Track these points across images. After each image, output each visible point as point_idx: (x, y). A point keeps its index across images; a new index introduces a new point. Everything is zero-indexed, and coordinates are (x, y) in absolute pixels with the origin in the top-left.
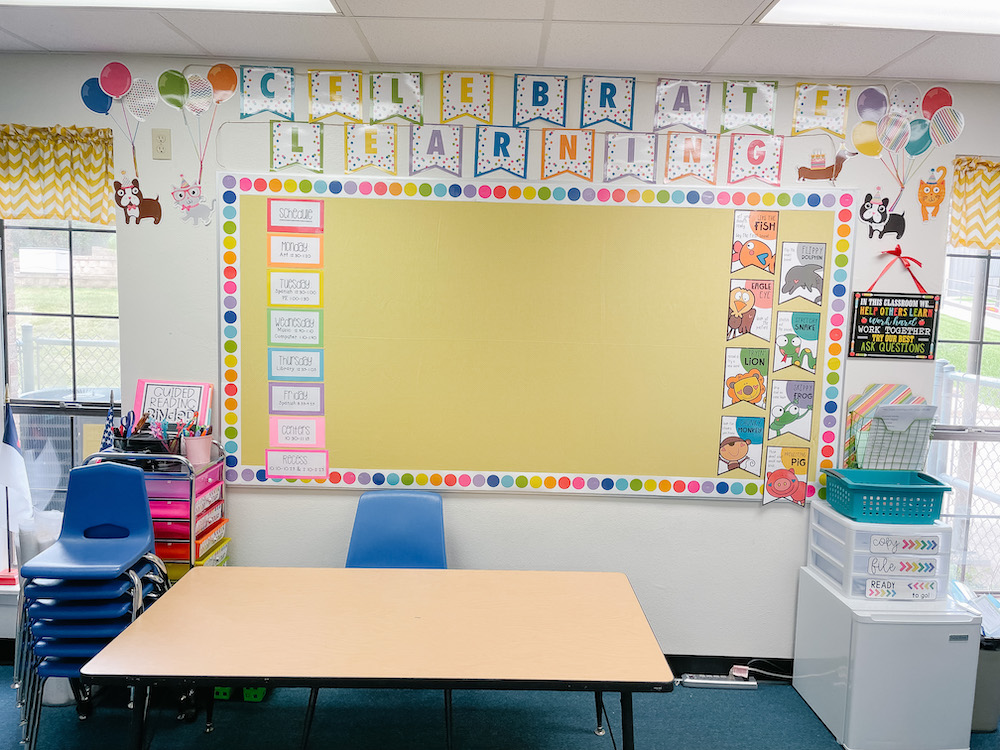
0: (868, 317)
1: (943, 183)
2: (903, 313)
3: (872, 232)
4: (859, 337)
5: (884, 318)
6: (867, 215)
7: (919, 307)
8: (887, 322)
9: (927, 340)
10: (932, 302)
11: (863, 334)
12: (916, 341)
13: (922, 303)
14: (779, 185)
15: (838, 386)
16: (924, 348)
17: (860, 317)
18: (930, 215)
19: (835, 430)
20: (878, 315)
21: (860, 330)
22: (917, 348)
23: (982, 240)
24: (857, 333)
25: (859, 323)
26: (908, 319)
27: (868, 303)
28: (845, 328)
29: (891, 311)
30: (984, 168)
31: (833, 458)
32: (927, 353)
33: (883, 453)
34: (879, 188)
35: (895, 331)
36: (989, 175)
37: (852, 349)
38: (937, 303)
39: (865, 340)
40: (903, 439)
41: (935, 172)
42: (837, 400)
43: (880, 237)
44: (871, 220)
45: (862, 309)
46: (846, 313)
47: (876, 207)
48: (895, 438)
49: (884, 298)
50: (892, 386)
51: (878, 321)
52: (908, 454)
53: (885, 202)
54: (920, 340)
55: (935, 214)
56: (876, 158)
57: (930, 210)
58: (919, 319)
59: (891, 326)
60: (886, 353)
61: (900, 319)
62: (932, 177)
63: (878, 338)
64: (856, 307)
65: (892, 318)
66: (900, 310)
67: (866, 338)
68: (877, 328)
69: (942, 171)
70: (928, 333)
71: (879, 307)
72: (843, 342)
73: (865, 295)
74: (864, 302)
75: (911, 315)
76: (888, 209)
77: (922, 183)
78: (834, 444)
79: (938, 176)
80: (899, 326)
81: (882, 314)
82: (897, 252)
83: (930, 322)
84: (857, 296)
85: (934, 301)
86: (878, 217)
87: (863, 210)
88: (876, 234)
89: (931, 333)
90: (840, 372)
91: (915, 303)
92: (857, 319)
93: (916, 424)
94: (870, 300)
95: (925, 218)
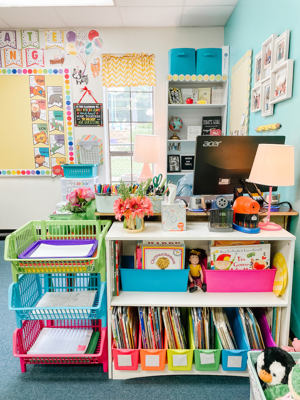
0: (79, 112)
1: (99, 64)
2: (91, 110)
3: (77, 82)
4: (77, 119)
5: (85, 112)
6: (75, 76)
7: (95, 108)
8: (86, 114)
9: (100, 119)
10: (100, 106)
11: (78, 118)
12: (96, 120)
13: (96, 106)
14: (44, 66)
15: (72, 136)
16: (99, 122)
17: (76, 112)
18: (96, 76)
19: (73, 151)
20: (82, 111)
21: (77, 117)
22: (97, 122)
23: (115, 84)
24: (77, 118)
25: (77, 114)
26: (93, 112)
27: (79, 107)
28: (72, 116)
29: (87, 109)
30: (113, 58)
31: (74, 161)
32: (100, 124)
34: (78, 67)
35: (89, 116)
36: (116, 61)
37: (76, 123)
38: (101, 106)
39: (80, 120)
40: (91, 153)
41: (96, 61)
42: (73, 141)
43: (81, 84)
44: (76, 78)
45: (77, 109)
46: (72, 111)
47: (77, 73)
48: (88, 153)
49: (84, 105)
50: (89, 136)
51: (83, 113)
53: (80, 71)
54: (97, 119)
55: (98, 75)
56: (75, 56)
57: (96, 74)
58: (96, 112)
59: (87, 115)
60: (87, 124)
61: (90, 112)
62: (95, 62)
63: (84, 119)
64: (75, 109)
65: (87, 112)
66: (90, 109)
67: (80, 119)
68: (83, 116)
69: (98, 60)
70: (100, 117)
71: (83, 108)
72: (72, 121)
73: (77, 104)
74: (77, 107)
75: (93, 111)
76: (82, 74)
77: (92, 64)
78: (73, 156)
79: (97, 62)
80: (90, 115)
81: (84, 111)
82: (86, 89)
83: (100, 113)
84: (75, 105)
85: (100, 105)
86: (79, 77)
87: (73, 75)
88: (79, 83)
89: (101, 117)
90: (72, 131)
91: (94, 107)
92: (76, 113)
93: (93, 147)
94: (79, 106)
95: (95, 77)
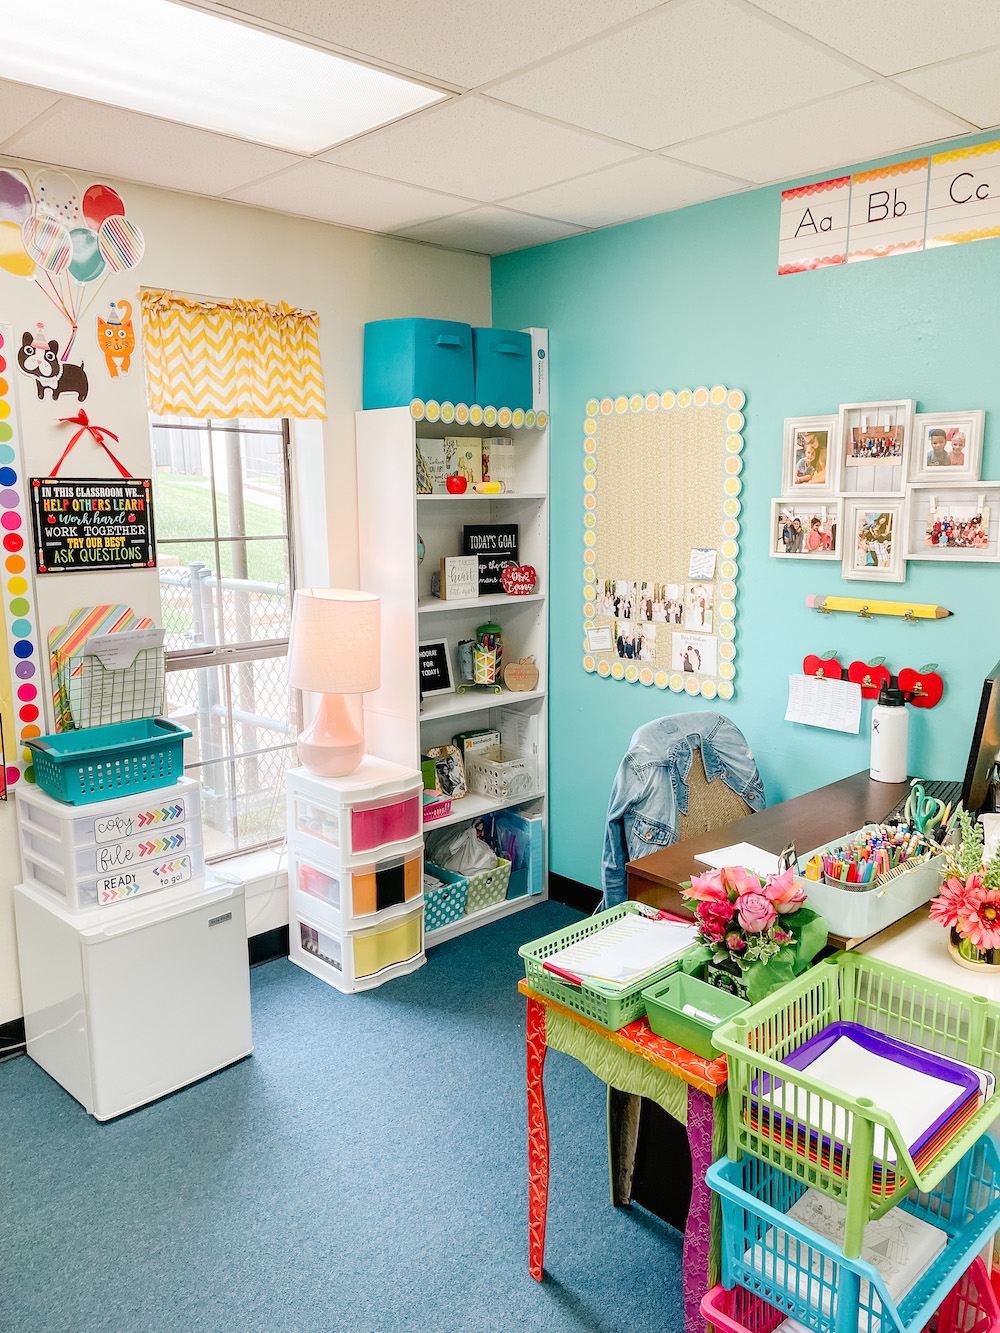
0: (56, 514)
1: (129, 325)
2: (105, 506)
3: (41, 390)
4: (48, 544)
5: (80, 514)
6: (30, 364)
7: (125, 497)
8: (85, 519)
9: (143, 541)
10: (141, 489)
11: (53, 539)
12: (128, 544)
13: (128, 492)
15: (30, 617)
16: (141, 552)
17: (44, 515)
18: (119, 369)
19: (34, 681)
20: (70, 511)
21: (49, 533)
22: (131, 554)
23: (191, 405)
24: (45, 539)
25: (45, 524)
26: (113, 514)
27: (53, 493)
28: (25, 531)
29: (88, 503)
30: (180, 308)
31: (39, 722)
32: (145, 559)
33: (107, 702)
34: (40, 325)
35: (99, 531)
36: (188, 318)
37: (42, 562)
38: (147, 490)
39: (59, 548)
40: (129, 678)
41: (116, 308)
42: (32, 638)
43: (56, 396)
44: (37, 372)
45: (46, 503)
46: (23, 509)
47: (40, 353)
48: (119, 679)
49: (74, 486)
50: (105, 608)
51: (73, 519)
52: (139, 696)
53: (54, 346)
54: (133, 541)
55: (125, 366)
56: (28, 278)
57: (118, 361)
58: (128, 513)
59: (92, 525)
60: (90, 563)
61: (102, 514)
62: (113, 315)
63: (75, 542)
64: (37, 500)
65: (91, 515)
66: (101, 503)
67: (60, 544)
68: (73, 530)
69: (125, 308)
70: (142, 531)
71: (70, 500)
72: (27, 552)
73: (47, 482)
74: (47, 492)
75: (115, 509)
76: (59, 356)
77: (101, 322)
78: (37, 702)
79: (121, 314)
80: (103, 524)
81: (76, 509)
82: (82, 419)
83: (143, 516)
84: (36, 484)
85: (143, 487)
86: (46, 369)
87: (22, 357)
88: (48, 393)
89: (146, 530)
90: (28, 596)
91: (119, 492)
92: (43, 519)
93: (142, 656)
94: (56, 489)
95: (114, 373)
